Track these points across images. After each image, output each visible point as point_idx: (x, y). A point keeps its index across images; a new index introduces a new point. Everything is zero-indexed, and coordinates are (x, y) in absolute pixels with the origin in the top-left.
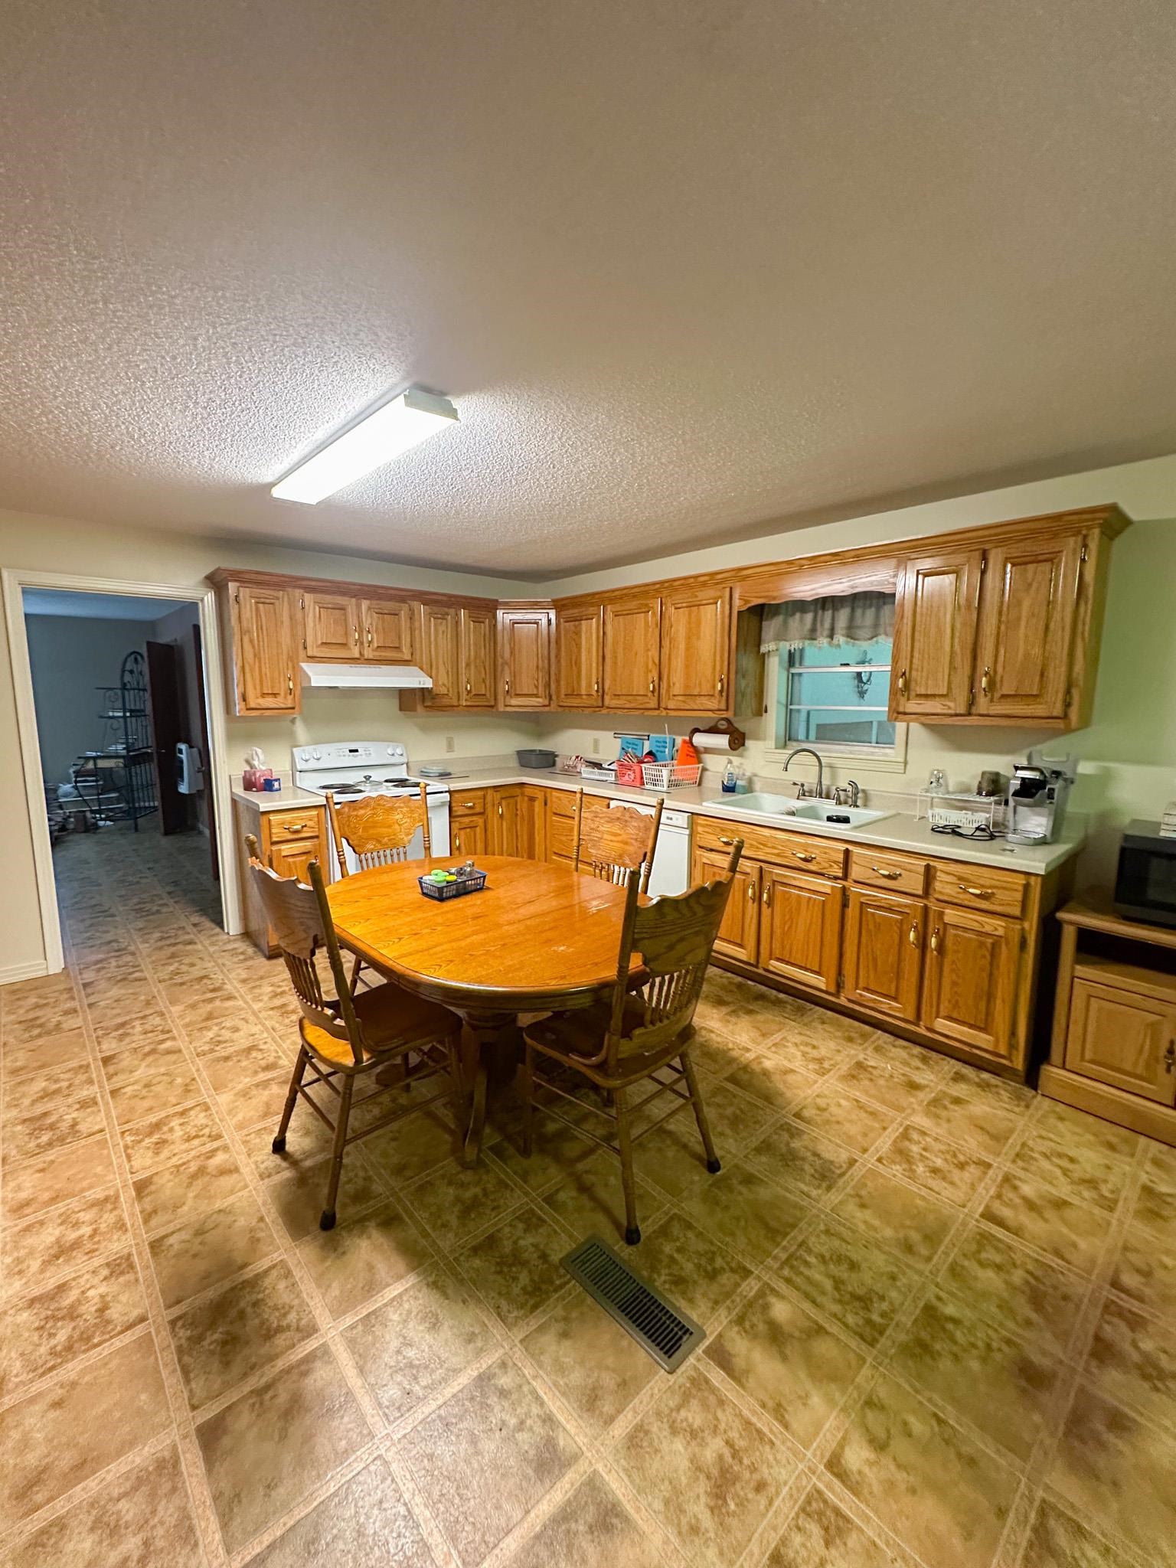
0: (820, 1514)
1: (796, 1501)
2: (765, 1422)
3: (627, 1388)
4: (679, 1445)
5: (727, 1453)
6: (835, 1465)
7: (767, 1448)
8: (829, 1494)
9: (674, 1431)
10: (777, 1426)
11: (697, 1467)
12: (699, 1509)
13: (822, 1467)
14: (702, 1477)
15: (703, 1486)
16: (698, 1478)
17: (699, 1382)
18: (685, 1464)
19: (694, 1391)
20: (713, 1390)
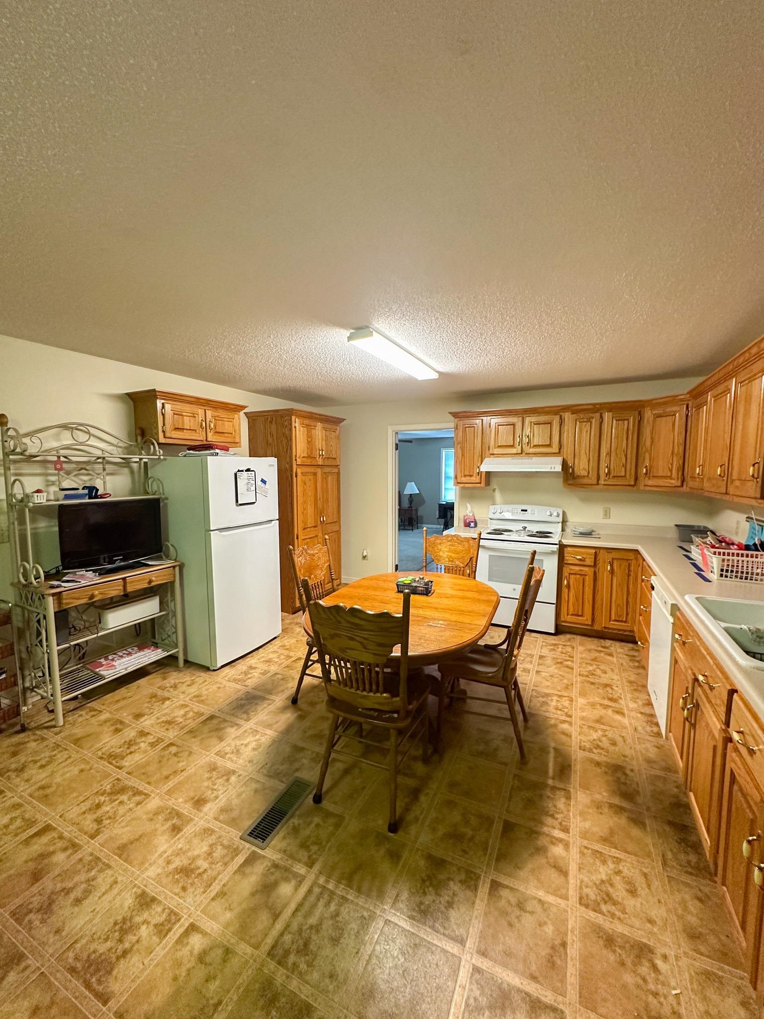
0: (169, 921)
1: (176, 907)
2: (216, 888)
3: (233, 822)
4: (205, 849)
5: (201, 870)
6: (193, 928)
7: (202, 890)
8: (178, 925)
9: (211, 846)
10: (213, 894)
11: (194, 859)
12: (177, 863)
13: (192, 920)
14: (190, 861)
15: (186, 862)
16: (189, 859)
17: (236, 852)
18: (196, 853)
19: (231, 850)
20: (233, 859)
